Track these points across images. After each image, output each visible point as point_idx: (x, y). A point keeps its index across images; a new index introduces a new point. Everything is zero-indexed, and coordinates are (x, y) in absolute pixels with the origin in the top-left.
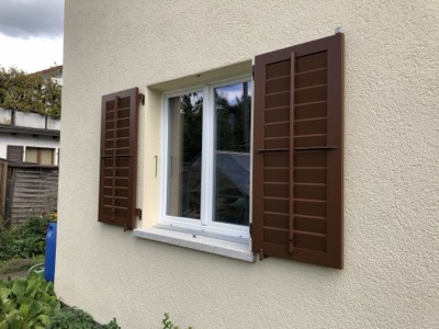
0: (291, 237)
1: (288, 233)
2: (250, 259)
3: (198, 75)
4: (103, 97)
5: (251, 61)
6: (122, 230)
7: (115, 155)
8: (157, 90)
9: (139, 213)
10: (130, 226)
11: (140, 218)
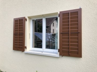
0: (70, 52)
1: (69, 51)
2: (59, 57)
3: (43, 15)
4: (14, 19)
5: (58, 13)
6: (21, 52)
7: (18, 33)
8: (30, 18)
9: (26, 47)
10: (23, 51)
11: (26, 49)
